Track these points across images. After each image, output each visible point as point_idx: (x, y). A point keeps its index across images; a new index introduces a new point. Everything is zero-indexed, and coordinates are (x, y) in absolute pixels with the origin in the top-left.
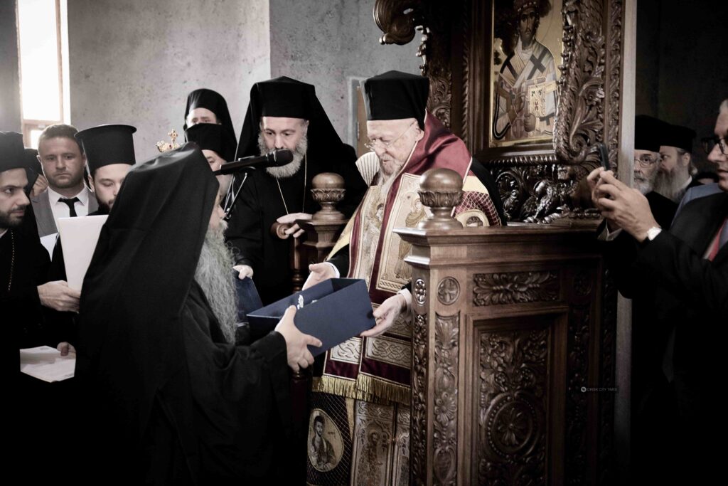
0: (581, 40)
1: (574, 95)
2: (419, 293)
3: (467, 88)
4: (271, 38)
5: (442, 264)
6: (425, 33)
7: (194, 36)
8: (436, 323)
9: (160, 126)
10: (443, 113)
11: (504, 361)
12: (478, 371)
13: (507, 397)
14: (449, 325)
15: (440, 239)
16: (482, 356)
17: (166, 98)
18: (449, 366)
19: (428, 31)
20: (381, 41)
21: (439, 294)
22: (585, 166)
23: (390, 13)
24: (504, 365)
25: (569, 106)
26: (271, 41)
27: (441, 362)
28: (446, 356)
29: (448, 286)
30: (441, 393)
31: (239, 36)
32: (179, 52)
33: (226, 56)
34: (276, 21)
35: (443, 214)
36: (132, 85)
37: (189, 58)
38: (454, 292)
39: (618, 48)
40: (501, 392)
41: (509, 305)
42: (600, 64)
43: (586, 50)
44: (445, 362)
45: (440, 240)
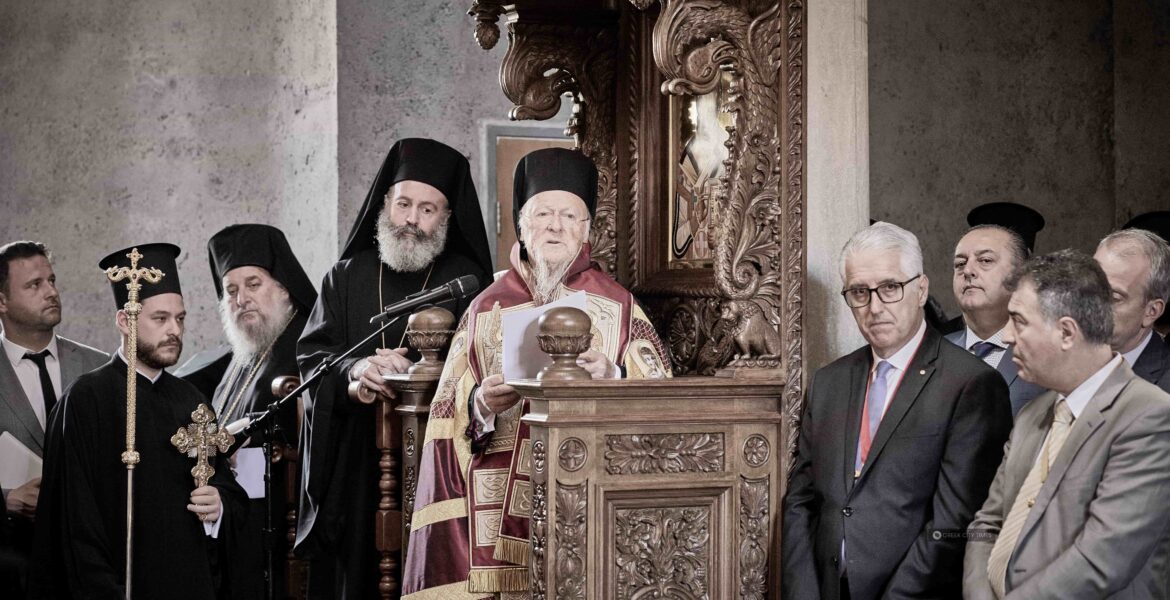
0: (746, 145)
1: (739, 214)
2: (538, 458)
3: (636, 184)
4: (338, 56)
5: (563, 421)
6: (577, 101)
7: (183, 31)
8: (557, 493)
9: (110, 202)
10: (605, 218)
11: (649, 546)
12: (613, 557)
13: (653, 591)
14: (573, 497)
15: (560, 391)
16: (619, 538)
17: (123, 147)
18: (575, 546)
19: (581, 98)
20: (510, 115)
21: (561, 458)
22: (756, 301)
23: (523, 78)
24: (649, 551)
25: (731, 228)
26: (340, 62)
27: (564, 541)
28: (571, 534)
29: (572, 448)
30: (564, 579)
31: (277, 41)
32: (152, 60)
33: (248, 73)
34: (349, 26)
35: (566, 362)
36: (55, 121)
37: (173, 72)
38: (581, 455)
39: (799, 151)
40: (645, 585)
41: (654, 474)
42: (775, 173)
43: (753, 157)
44: (569, 542)
45: (560, 393)
